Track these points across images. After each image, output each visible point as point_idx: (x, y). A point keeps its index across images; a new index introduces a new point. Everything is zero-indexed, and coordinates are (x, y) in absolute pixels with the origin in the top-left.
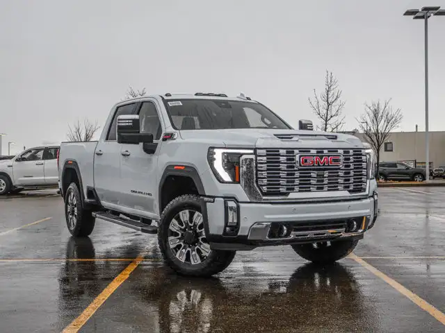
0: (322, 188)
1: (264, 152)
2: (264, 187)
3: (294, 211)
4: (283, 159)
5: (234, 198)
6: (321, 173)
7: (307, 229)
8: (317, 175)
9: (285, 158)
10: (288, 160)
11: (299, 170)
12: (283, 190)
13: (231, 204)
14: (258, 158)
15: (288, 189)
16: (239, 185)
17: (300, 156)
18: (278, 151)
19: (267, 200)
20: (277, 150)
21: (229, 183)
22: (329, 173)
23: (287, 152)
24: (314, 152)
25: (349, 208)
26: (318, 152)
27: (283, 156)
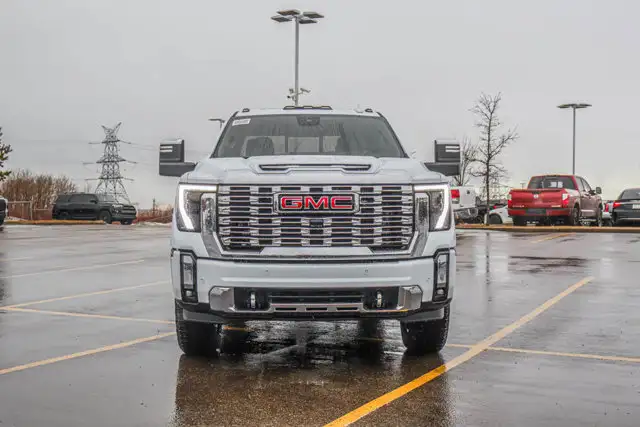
0: (321, 242)
1: (227, 189)
2: (225, 239)
3: (267, 274)
4: (253, 199)
5: (191, 251)
6: (317, 219)
7: (296, 301)
8: (311, 223)
9: (257, 198)
10: (260, 200)
11: (280, 215)
12: (254, 242)
13: (188, 260)
14: (220, 198)
15: (261, 242)
16: (199, 234)
17: (280, 196)
18: (248, 188)
19: (231, 256)
20: (246, 186)
21: (191, 231)
22: (333, 220)
23: (261, 190)
24: (305, 189)
25: (366, 273)
26: (311, 190)
27: (254, 195)
